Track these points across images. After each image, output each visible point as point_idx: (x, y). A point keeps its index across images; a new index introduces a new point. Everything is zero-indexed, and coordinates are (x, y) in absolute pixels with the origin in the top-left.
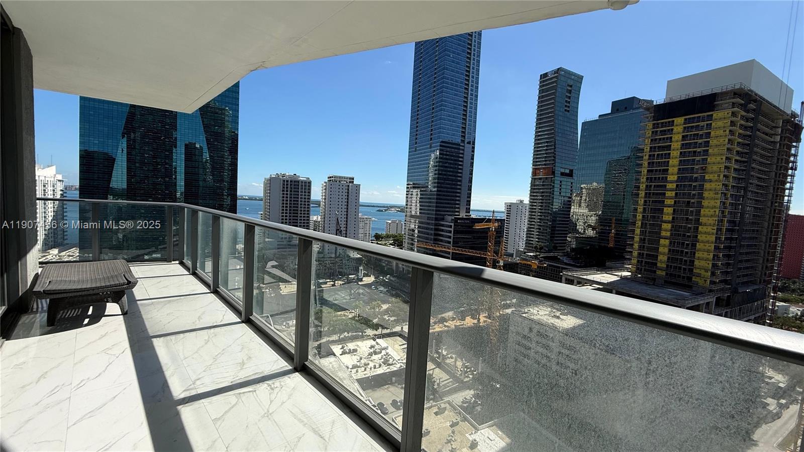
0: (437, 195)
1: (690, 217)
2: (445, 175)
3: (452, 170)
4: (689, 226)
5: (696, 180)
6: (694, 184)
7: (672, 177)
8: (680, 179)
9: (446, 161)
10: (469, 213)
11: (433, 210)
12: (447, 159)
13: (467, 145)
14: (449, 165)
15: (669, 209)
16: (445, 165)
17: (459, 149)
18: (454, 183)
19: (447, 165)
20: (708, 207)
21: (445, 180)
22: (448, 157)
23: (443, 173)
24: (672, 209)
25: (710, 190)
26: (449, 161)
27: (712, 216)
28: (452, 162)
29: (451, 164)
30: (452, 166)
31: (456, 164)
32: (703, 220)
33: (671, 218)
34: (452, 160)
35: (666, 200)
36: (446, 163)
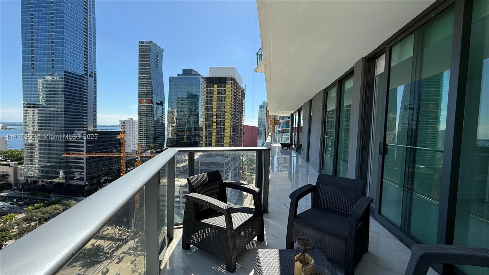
0: (65, 114)
1: (222, 127)
2: (72, 99)
3: (77, 95)
4: (222, 130)
5: (222, 111)
6: (222, 113)
7: (215, 110)
8: (217, 111)
9: (71, 88)
10: (96, 128)
11: (62, 127)
12: (72, 86)
13: (89, 78)
14: (75, 91)
15: (215, 123)
16: (71, 91)
17: (83, 80)
18: (80, 105)
19: (73, 91)
20: (227, 123)
21: (72, 103)
22: (73, 85)
23: (70, 97)
24: (216, 123)
25: (227, 116)
26: (74, 88)
27: (228, 126)
28: (77, 89)
29: (76, 90)
30: (77, 92)
31: (81, 91)
32: (226, 128)
33: (215, 128)
34: (77, 87)
35: (213, 120)
36: (72, 89)
